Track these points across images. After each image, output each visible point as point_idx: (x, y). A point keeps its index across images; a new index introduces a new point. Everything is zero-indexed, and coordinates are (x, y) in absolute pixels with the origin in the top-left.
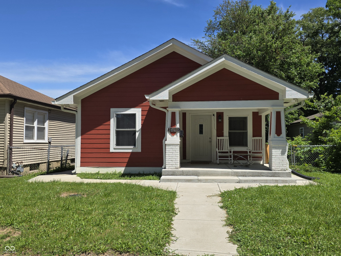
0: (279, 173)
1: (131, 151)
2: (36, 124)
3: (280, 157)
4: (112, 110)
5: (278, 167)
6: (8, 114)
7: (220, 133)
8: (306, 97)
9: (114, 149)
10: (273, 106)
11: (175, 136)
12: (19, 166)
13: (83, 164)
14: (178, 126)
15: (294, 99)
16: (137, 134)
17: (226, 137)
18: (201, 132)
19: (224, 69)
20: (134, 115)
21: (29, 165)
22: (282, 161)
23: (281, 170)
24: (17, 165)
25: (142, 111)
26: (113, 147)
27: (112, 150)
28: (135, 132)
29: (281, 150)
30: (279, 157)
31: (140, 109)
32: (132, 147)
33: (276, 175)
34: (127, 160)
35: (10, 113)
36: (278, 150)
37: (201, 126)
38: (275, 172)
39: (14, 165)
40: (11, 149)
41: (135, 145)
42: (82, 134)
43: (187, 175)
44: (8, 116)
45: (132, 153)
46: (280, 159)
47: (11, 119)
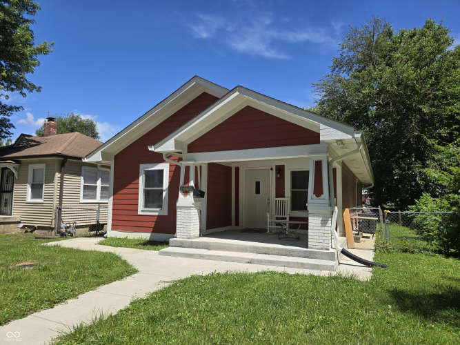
0: (316, 252)
1: (157, 214)
2: (99, 183)
3: (320, 228)
4: (142, 166)
5: (318, 244)
6: (57, 174)
7: (280, 193)
8: (350, 137)
9: (142, 211)
10: (311, 153)
11: (188, 196)
12: (70, 227)
13: (114, 227)
14: (192, 183)
15: (337, 141)
16: (164, 193)
17: (287, 198)
18: (258, 191)
19: (248, 107)
20: (161, 172)
21: (89, 225)
22: (322, 234)
23: (322, 249)
24: (68, 225)
25: (170, 166)
26: (141, 209)
27: (140, 213)
28: (161, 192)
29: (321, 219)
30: (318, 228)
31: (168, 165)
32: (158, 209)
33: (311, 256)
34: (153, 225)
35: (60, 172)
36: (318, 218)
37: (258, 184)
38: (310, 251)
39: (63, 226)
40: (60, 209)
41: (161, 207)
42: (114, 194)
43: (196, 248)
44: (58, 175)
45: (158, 216)
46: (320, 231)
47: (62, 179)
